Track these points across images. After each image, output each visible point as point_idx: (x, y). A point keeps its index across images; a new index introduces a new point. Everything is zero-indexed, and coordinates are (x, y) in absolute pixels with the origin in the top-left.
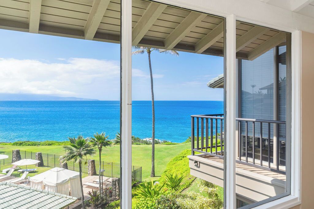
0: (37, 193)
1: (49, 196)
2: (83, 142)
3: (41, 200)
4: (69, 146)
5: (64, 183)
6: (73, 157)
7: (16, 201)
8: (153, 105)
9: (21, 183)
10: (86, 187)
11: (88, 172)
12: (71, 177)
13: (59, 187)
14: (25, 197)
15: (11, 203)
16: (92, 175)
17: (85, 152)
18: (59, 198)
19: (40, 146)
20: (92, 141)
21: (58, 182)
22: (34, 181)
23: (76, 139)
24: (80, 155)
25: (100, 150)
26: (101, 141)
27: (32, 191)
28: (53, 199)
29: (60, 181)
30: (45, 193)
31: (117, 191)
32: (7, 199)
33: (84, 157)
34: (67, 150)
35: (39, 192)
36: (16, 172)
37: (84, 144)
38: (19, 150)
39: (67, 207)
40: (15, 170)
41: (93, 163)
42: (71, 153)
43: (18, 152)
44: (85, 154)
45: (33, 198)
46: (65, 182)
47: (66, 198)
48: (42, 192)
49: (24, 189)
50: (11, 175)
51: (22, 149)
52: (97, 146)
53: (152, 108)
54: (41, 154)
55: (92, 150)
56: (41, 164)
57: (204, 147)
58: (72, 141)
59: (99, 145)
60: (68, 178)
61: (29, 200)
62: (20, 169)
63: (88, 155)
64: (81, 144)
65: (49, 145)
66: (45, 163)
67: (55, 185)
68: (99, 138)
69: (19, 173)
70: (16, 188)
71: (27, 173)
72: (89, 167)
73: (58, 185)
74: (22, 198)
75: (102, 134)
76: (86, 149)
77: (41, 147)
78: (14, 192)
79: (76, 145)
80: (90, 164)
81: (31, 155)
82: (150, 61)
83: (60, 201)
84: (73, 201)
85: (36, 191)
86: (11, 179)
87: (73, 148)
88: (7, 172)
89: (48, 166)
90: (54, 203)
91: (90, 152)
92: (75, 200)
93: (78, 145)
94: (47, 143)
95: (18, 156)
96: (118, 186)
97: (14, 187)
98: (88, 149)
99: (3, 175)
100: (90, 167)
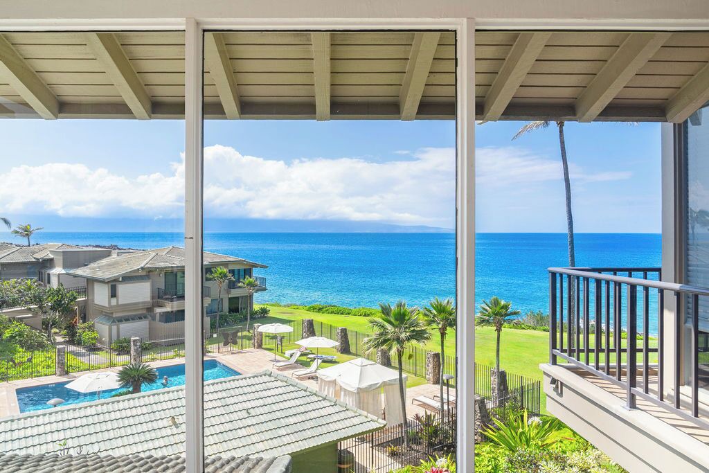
0: (316, 399)
1: (337, 409)
2: (404, 315)
3: (323, 412)
4: (380, 320)
5: (373, 390)
6: (385, 341)
7: (282, 406)
8: (572, 242)
9: (309, 378)
10: (419, 405)
11: (427, 376)
12: (387, 379)
13: (364, 396)
14: (297, 402)
15: (274, 407)
16: (434, 384)
17: (408, 334)
18: (353, 414)
19: (350, 316)
20: (425, 315)
21: (361, 386)
22: (324, 378)
23: (392, 308)
24: (399, 341)
25: (443, 335)
26: (443, 315)
27: (309, 394)
28: (343, 415)
29: (364, 385)
30: (330, 401)
31: (478, 425)
32: (269, 400)
33: (406, 344)
34: (375, 328)
35: (321, 399)
36: (304, 358)
37: (407, 318)
38: (312, 320)
39: (371, 434)
40: (301, 355)
41: (436, 359)
42: (381, 334)
43: (311, 323)
44: (408, 339)
45: (309, 407)
46: (374, 388)
47: (366, 417)
48: (324, 399)
49: (296, 389)
50: (297, 362)
51: (318, 318)
52: (434, 326)
53: (569, 250)
54: (346, 331)
55: (424, 332)
56: (345, 349)
57: (590, 348)
58: (386, 311)
59: (439, 323)
60: (380, 381)
61: (302, 409)
62: (312, 354)
63: (414, 342)
64: (401, 318)
65: (365, 316)
66: (353, 349)
67: (355, 392)
68: (441, 309)
69: (309, 360)
70: (285, 384)
71: (320, 361)
72: (428, 366)
73: (360, 391)
74: (293, 403)
75: (446, 301)
76: (412, 329)
77: (351, 319)
78: (280, 391)
79: (393, 320)
80: (431, 359)
81: (329, 331)
82: (562, 143)
83: (355, 421)
84: (378, 426)
85: (315, 394)
86: (296, 368)
87: (387, 324)
88: (291, 356)
89: (357, 355)
90: (344, 422)
91: (419, 335)
92: (381, 426)
93: (396, 320)
94: (362, 311)
95: (310, 329)
96: (479, 414)
97: (282, 381)
98: (415, 328)
99: (285, 359)
100: (431, 365)
